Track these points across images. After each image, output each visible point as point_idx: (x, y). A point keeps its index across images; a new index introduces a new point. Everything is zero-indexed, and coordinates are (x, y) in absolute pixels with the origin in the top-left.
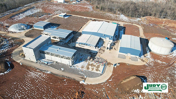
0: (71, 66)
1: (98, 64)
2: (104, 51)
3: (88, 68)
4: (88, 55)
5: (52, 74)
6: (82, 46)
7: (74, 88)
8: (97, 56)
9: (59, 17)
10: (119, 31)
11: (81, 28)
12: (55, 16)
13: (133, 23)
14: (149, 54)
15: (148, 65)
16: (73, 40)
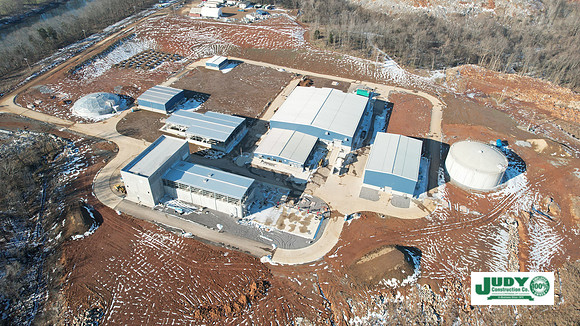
0: (241, 220)
1: (307, 215)
2: (325, 178)
3: (282, 225)
4: (284, 189)
5: (195, 239)
6: (270, 164)
7: (247, 273)
8: (306, 193)
10: (374, 116)
11: (267, 108)
14: (442, 187)
15: (434, 218)
16: (247, 146)
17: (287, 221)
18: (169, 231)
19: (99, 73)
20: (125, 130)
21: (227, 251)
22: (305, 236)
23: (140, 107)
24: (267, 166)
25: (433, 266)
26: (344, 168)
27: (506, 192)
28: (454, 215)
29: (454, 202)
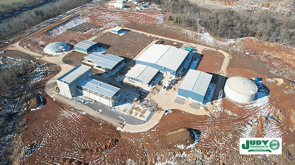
0: (112, 108)
2: (159, 91)
3: (131, 112)
4: (137, 95)
7: (109, 134)
9: (112, 32)
10: (192, 61)
11: (137, 54)
12: (106, 31)
13: (218, 48)
14: (220, 100)
15: (212, 116)
16: (123, 72)
17: (134, 111)
18: (76, 110)
19: (60, 33)
20: (66, 61)
21: (101, 122)
22: (142, 119)
23: (76, 50)
24: (131, 83)
25: (205, 140)
26: (170, 86)
27: (255, 105)
28: (223, 115)
29: (225, 108)
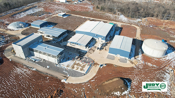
0: (57, 65)
1: (84, 64)
2: (94, 51)
3: (73, 67)
4: (77, 54)
5: (37, 71)
6: (73, 45)
7: (55, 86)
8: (86, 56)
9: (59, 16)
10: (115, 31)
11: (76, 28)
12: (55, 15)
13: (131, 24)
14: (140, 56)
15: (137, 67)
17: (76, 66)
21: (48, 76)
23: (32, 26)
29: (145, 61)
